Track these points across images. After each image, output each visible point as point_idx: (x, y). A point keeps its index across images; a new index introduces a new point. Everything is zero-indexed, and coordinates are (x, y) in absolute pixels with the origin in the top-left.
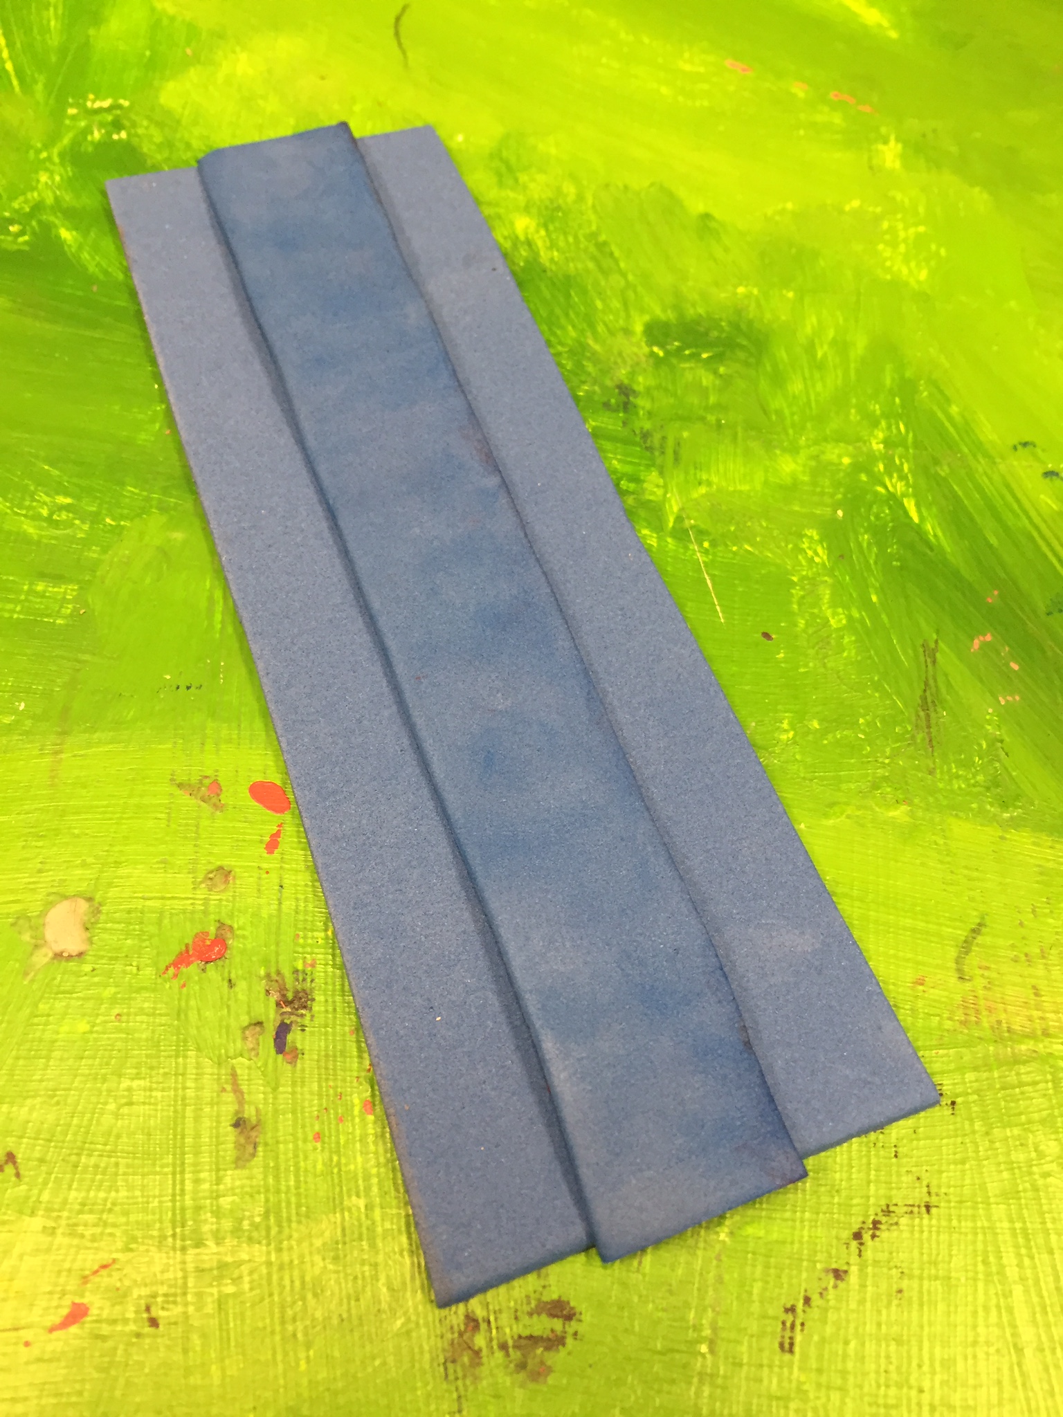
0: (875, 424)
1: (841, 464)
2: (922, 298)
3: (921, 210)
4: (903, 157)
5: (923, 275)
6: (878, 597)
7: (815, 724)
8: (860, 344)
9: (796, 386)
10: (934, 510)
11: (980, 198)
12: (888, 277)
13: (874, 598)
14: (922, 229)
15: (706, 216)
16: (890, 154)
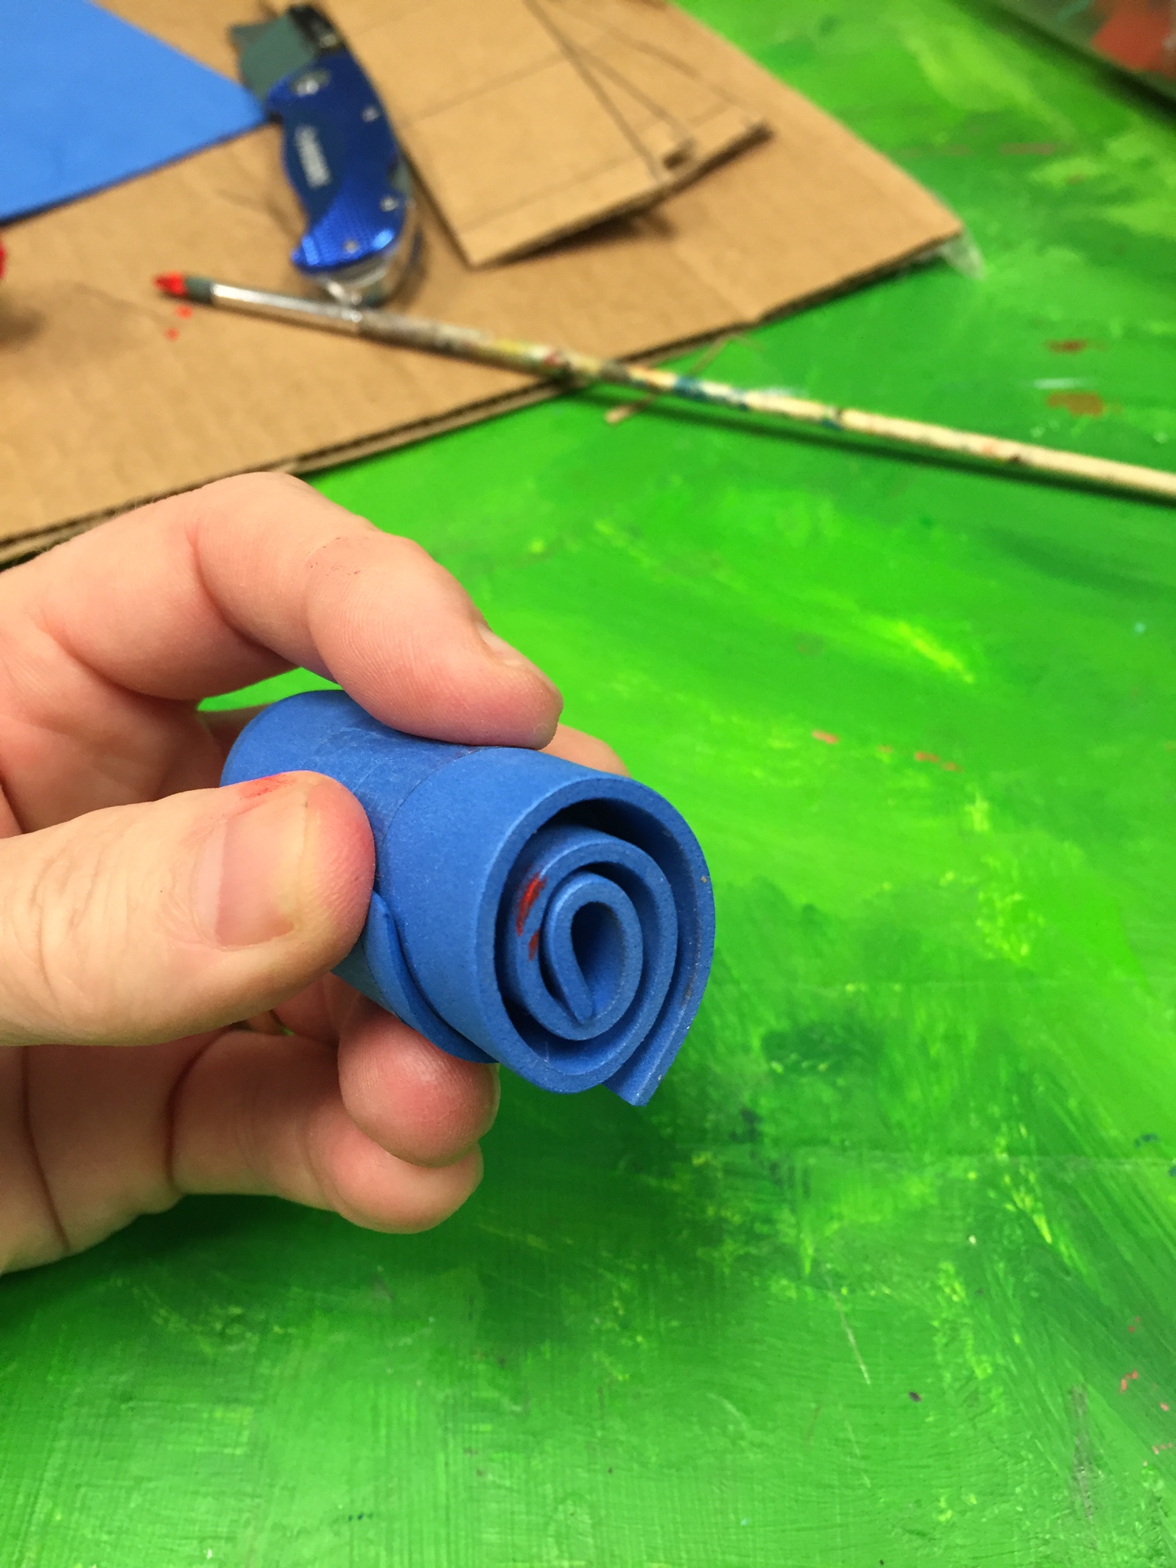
0: (995, 1130)
1: (966, 1181)
2: (1025, 975)
3: (1015, 873)
4: (992, 816)
5: (1025, 950)
6: (1022, 1339)
7: (973, 1500)
8: (972, 1037)
9: (914, 1094)
10: (1067, 1225)
11: (1072, 853)
12: (990, 956)
13: (1017, 1339)
14: (1017, 897)
15: (809, 909)
16: (978, 815)
